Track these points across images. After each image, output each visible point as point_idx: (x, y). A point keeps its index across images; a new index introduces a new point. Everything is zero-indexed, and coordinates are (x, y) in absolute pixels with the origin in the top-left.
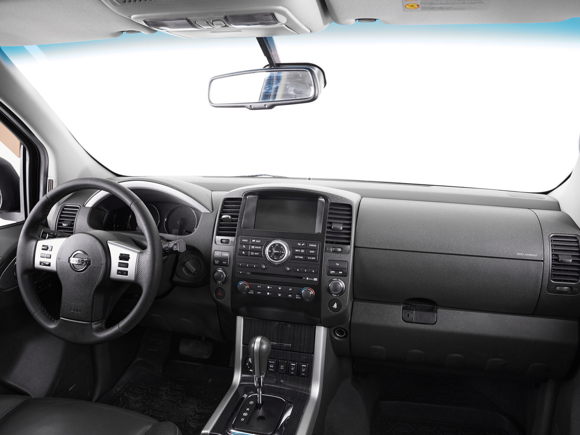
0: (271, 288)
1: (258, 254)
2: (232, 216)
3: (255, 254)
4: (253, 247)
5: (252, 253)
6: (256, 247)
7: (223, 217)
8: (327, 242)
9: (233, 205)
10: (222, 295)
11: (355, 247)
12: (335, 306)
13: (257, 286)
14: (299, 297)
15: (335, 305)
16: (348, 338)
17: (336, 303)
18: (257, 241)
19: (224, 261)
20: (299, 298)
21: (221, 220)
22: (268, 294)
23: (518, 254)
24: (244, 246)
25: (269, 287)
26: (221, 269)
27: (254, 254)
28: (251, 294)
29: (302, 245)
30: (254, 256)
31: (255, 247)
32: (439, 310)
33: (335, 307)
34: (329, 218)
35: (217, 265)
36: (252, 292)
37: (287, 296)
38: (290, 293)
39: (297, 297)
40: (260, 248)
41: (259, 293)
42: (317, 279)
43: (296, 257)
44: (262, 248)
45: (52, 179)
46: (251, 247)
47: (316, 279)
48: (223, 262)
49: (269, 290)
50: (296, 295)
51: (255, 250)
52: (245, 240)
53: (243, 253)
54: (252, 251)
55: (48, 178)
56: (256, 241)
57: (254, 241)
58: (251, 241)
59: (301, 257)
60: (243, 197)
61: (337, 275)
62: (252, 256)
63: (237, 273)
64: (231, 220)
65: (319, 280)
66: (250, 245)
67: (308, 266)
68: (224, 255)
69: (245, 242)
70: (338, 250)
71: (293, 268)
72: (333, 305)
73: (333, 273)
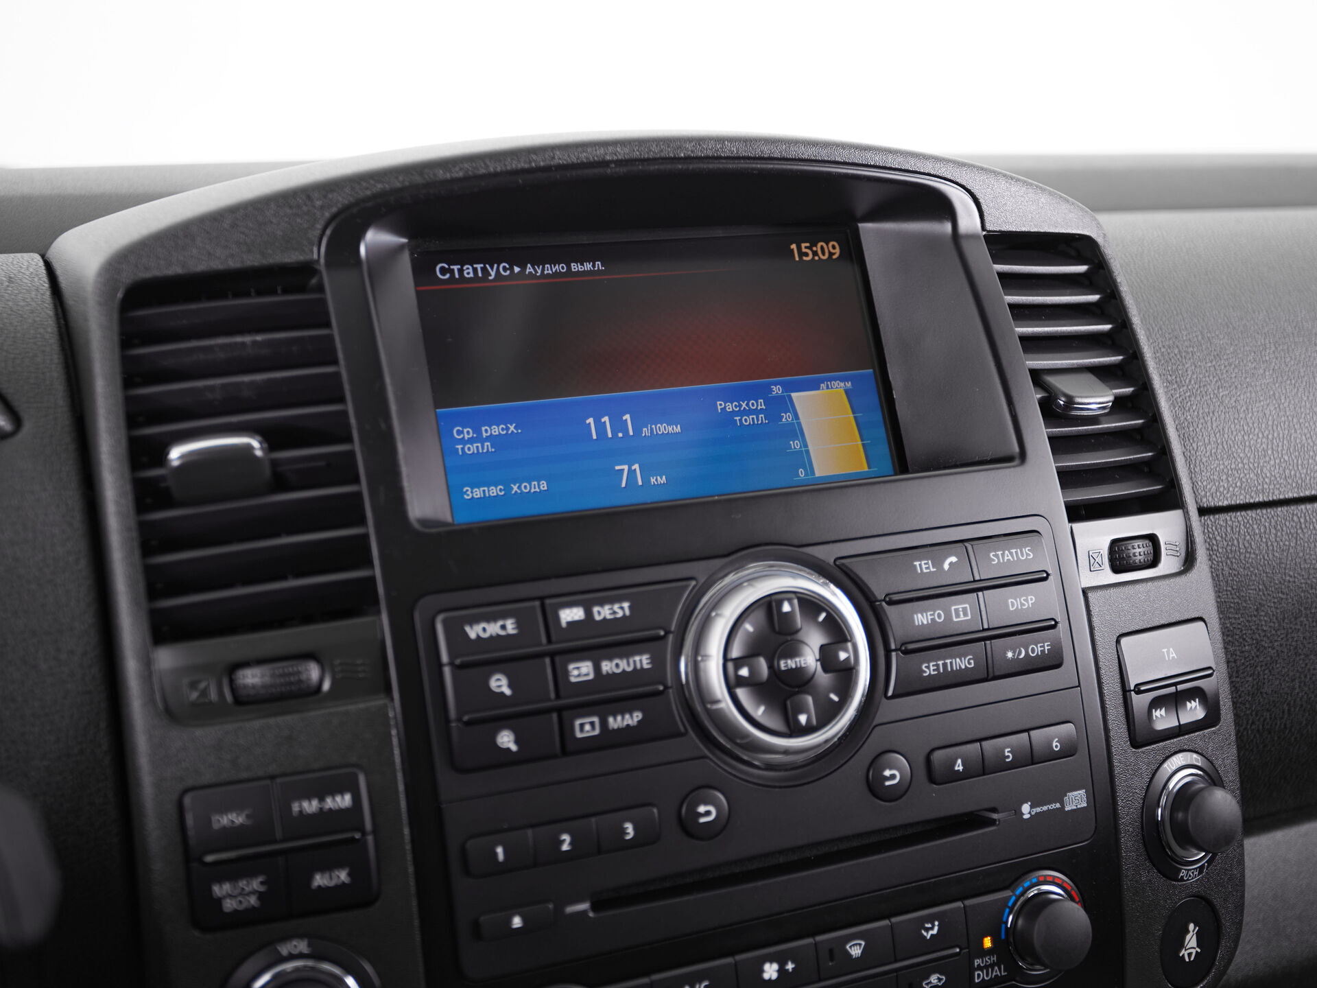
0: (790, 966)
1: (638, 716)
2: (274, 437)
3: (615, 722)
4: (581, 671)
5: (586, 727)
6: (607, 667)
7: (176, 454)
8: (1076, 513)
9: (247, 339)
11: (1203, 511)
12: (1191, 947)
14: (992, 966)
15: (1188, 937)
17: (1191, 926)
18: (603, 612)
19: (327, 867)
20: (996, 972)
24: (500, 684)
25: (770, 971)
26: (302, 946)
27: (604, 723)
29: (946, 566)
30: (609, 741)
31: (597, 668)
33: (1190, 955)
34: (1032, 344)
35: (243, 919)
38: (932, 957)
40: (643, 661)
42: (1082, 792)
43: (927, 668)
44: (657, 661)
46: (560, 675)
47: (1077, 800)
48: (319, 880)
50: (977, 963)
51: (605, 698)
52: (493, 629)
53: (506, 740)
54: (585, 708)
56: (589, 613)
57: (571, 615)
58: (550, 619)
59: (962, 662)
60: (318, 253)
61: (1181, 730)
62: (590, 745)
63: (476, 930)
64: (267, 472)
65: (1093, 797)
66: (552, 655)
67: (1014, 714)
68: (311, 806)
69: (495, 639)
70: (1139, 551)
71: (921, 759)
72: (1181, 945)
73: (1163, 720)
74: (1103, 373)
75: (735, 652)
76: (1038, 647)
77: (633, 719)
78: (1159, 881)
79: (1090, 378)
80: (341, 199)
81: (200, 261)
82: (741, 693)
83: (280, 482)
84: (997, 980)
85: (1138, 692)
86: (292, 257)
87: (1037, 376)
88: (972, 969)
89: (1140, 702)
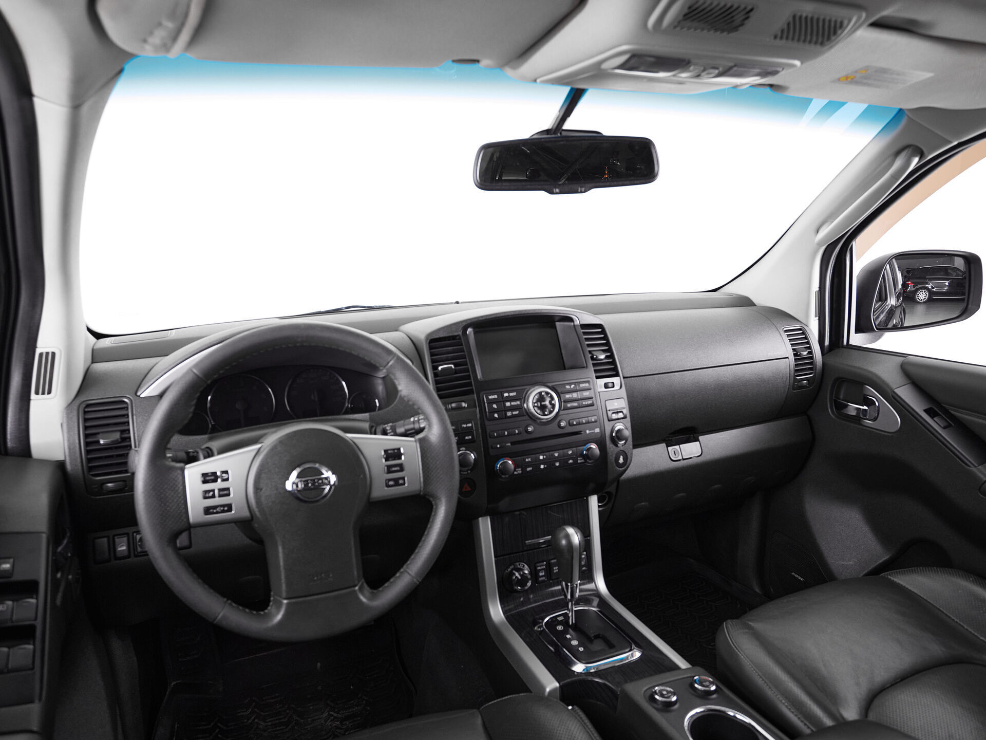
0: (545, 457)
2: (455, 365)
3: (514, 413)
4: (508, 404)
5: (509, 414)
6: (512, 403)
7: (440, 368)
8: (597, 377)
9: (448, 348)
10: (470, 489)
11: (624, 378)
12: (621, 460)
13: (524, 460)
14: (582, 459)
16: (610, 505)
17: (621, 456)
18: (511, 394)
19: (468, 436)
20: (582, 461)
21: (436, 375)
22: (542, 467)
23: (769, 354)
24: (495, 406)
25: (541, 457)
26: (464, 449)
27: (512, 413)
28: (519, 474)
29: (572, 387)
30: (513, 416)
32: (701, 438)
33: (621, 462)
34: (589, 346)
36: (519, 471)
37: (567, 462)
38: (570, 457)
39: (579, 461)
40: (518, 403)
41: (529, 469)
42: (599, 429)
43: (569, 405)
44: (521, 403)
45: (50, 350)
46: (505, 405)
47: (597, 430)
48: (467, 438)
49: (543, 462)
50: (579, 459)
51: (512, 409)
52: (493, 397)
53: (496, 415)
54: (509, 410)
55: (38, 351)
56: (509, 394)
57: (506, 395)
58: (502, 395)
59: (575, 404)
60: (460, 333)
61: (618, 419)
62: (510, 417)
63: (492, 448)
64: (454, 371)
65: (601, 430)
66: (503, 401)
67: (585, 414)
68: (465, 426)
69: (494, 399)
70: (610, 385)
71: (568, 421)
72: (619, 459)
73: (614, 416)
74: (604, 351)
75: (534, 401)
76: (590, 402)
77: (517, 412)
78: (614, 447)
79: (601, 352)
80: (464, 324)
81: (442, 335)
82: (535, 408)
83: (456, 373)
84: (582, 463)
85: (609, 410)
86: (456, 334)
87: (590, 352)
88: (578, 460)
89: (610, 413)
